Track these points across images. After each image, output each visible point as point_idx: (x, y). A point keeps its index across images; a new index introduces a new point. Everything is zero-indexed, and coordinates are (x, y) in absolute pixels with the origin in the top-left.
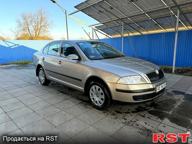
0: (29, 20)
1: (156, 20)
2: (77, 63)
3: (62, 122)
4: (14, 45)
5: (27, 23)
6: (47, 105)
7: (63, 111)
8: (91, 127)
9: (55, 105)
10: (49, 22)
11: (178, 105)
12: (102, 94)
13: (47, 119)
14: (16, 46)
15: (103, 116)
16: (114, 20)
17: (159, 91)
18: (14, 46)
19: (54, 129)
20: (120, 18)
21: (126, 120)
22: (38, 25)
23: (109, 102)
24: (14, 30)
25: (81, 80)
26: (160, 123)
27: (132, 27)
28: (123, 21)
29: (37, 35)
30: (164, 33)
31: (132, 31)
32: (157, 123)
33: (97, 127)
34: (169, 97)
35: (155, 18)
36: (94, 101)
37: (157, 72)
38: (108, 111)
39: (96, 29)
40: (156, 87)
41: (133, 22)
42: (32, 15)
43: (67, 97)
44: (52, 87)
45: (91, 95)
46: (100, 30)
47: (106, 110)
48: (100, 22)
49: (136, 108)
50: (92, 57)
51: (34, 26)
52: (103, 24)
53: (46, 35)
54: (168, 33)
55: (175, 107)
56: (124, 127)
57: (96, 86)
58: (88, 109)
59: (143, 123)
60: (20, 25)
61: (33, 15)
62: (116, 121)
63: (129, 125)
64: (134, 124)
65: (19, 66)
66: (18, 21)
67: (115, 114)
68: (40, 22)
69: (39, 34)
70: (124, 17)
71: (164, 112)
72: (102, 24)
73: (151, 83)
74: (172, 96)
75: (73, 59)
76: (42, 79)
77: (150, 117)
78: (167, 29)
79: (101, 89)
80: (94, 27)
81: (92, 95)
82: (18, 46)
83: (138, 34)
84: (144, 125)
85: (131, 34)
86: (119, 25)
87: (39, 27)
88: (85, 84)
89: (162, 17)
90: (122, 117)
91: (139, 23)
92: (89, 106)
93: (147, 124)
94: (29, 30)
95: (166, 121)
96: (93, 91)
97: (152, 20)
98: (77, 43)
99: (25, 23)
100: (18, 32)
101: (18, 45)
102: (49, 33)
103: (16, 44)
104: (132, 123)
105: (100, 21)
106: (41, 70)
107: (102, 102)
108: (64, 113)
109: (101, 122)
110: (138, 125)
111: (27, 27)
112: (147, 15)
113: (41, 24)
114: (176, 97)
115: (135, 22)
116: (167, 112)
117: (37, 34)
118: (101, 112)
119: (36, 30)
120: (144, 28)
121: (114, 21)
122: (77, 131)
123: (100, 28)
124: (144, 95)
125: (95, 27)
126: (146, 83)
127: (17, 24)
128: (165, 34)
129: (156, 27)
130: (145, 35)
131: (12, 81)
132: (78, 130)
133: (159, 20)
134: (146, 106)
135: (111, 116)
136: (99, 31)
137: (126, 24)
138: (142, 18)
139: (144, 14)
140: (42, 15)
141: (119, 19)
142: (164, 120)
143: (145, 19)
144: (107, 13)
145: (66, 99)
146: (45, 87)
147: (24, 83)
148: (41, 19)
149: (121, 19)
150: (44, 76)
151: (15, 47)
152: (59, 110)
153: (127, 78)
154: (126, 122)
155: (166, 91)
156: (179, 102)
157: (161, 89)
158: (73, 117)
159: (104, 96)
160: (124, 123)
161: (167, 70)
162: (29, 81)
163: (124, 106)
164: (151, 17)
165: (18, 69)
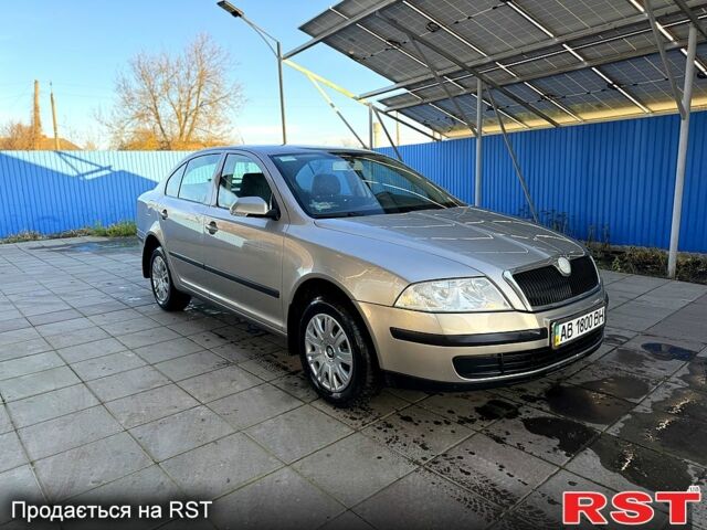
0: (160, 80)
1: (607, 69)
2: (268, 228)
3: (186, 447)
4: (94, 168)
5: (152, 91)
6: (153, 382)
7: (203, 408)
8: (287, 470)
9: (182, 384)
10: (228, 86)
11: (655, 400)
12: (344, 346)
13: (137, 433)
14: (104, 173)
15: (346, 429)
16: (445, 72)
17: (565, 340)
18: (96, 171)
19: (152, 469)
20: (470, 65)
21: (426, 449)
22: (189, 100)
23: (369, 378)
24: (107, 118)
25: (276, 294)
26: (561, 468)
27: (515, 98)
28: (480, 76)
29: (185, 134)
30: (642, 119)
31: (520, 115)
32: (550, 467)
33: (308, 472)
34: (624, 367)
35: (602, 62)
36: (320, 373)
37: (564, 267)
38: (368, 411)
39: (383, 107)
40: (551, 324)
41: (518, 79)
42: (168, 63)
43: (236, 354)
44: (196, 319)
45: (309, 350)
46: (398, 110)
47: (363, 409)
48: (397, 82)
49: (480, 405)
50: (319, 207)
51: (175, 103)
52: (407, 87)
53: (218, 133)
54: (657, 118)
55: (639, 409)
56: (410, 479)
57: (326, 316)
58: (297, 403)
59: (490, 463)
60: (129, 101)
61: (173, 62)
62: (386, 453)
63: (430, 472)
64: (452, 468)
65: (106, 243)
66: (123, 87)
67: (390, 426)
68: (195, 89)
69: (191, 130)
70: (485, 61)
71: (588, 425)
72: (404, 91)
73: (530, 309)
74: (637, 365)
75: (250, 215)
76: (162, 285)
77: (526, 445)
78: (653, 102)
79: (341, 329)
80: (374, 100)
81: (313, 349)
82: (108, 172)
83: (542, 124)
84: (493, 475)
85: (513, 127)
86: (465, 91)
87: (193, 105)
88: (291, 307)
89: (630, 56)
90: (416, 436)
91: (542, 81)
92: (301, 394)
93: (505, 471)
94: (158, 118)
95: (589, 460)
96: (315, 334)
97: (590, 68)
98: (271, 157)
99: (144, 93)
100: (122, 125)
101: (109, 168)
102: (226, 127)
103: (103, 165)
104: (448, 464)
105: (397, 78)
106: (158, 254)
107: (346, 376)
108: (203, 412)
109: (328, 455)
110: (469, 474)
111: (153, 106)
112: (570, 50)
113: (201, 95)
114: (654, 369)
115: (527, 78)
116: (600, 428)
117: (187, 129)
118: (341, 414)
119: (183, 117)
120: (563, 100)
121: (449, 76)
122: (229, 481)
123: (398, 104)
124: (499, 354)
125: (381, 101)
126: (510, 308)
127: (118, 97)
128: (645, 123)
129: (610, 94)
130: (566, 128)
131: (64, 295)
132: (232, 479)
133: (617, 70)
134: (521, 401)
135: (373, 434)
136: (394, 113)
137: (494, 87)
138: (552, 64)
139: (560, 45)
140: (202, 62)
141: (465, 69)
142: (578, 459)
143: (563, 67)
144: (415, 45)
145: (228, 363)
146: (169, 318)
147: (103, 301)
148: (201, 77)
149: (473, 68)
150: (167, 275)
151: (99, 174)
152: (190, 402)
153: (435, 288)
154: (424, 459)
155: (622, 343)
156: (661, 390)
157: (576, 334)
158: (232, 431)
159: (350, 354)
160: (416, 463)
161: (648, 263)
162: (120, 296)
163: (436, 398)
164: (586, 59)
165: (98, 254)
